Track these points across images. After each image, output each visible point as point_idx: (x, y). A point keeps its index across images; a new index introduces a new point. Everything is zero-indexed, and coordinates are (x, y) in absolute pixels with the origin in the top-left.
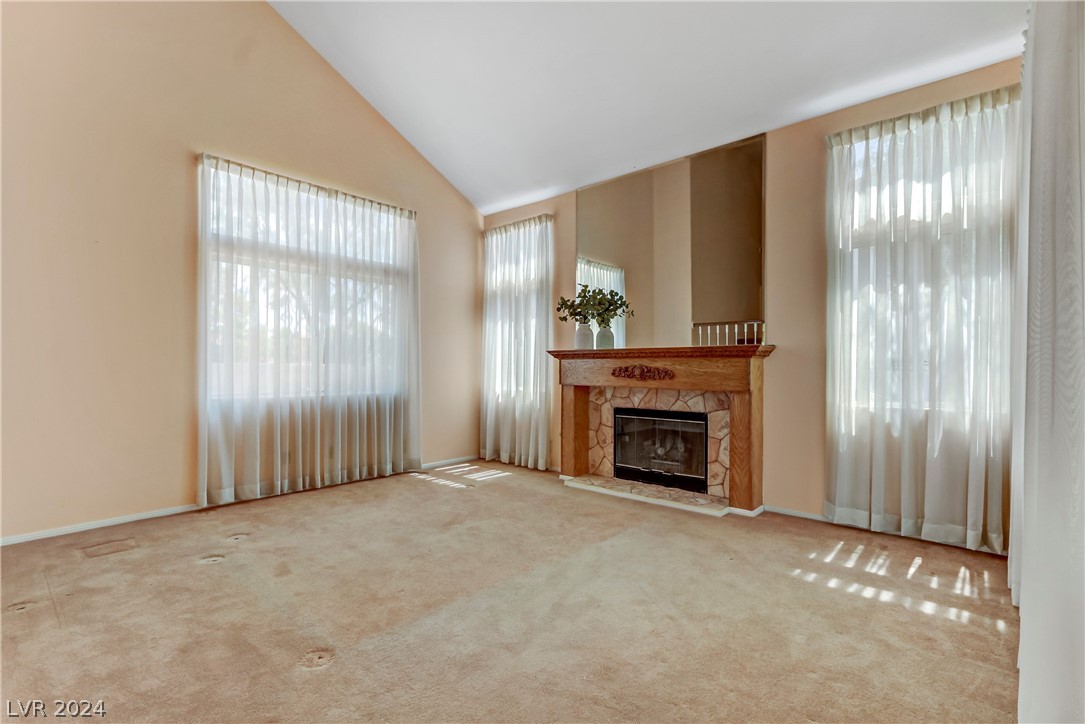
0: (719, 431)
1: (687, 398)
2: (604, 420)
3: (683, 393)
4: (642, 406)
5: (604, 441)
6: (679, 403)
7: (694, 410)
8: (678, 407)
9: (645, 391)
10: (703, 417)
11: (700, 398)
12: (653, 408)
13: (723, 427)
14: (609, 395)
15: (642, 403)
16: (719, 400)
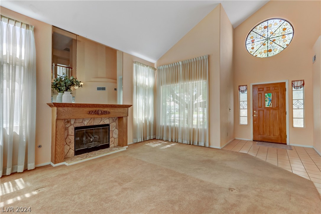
0: (113, 128)
1: (104, 120)
2: (70, 133)
3: (103, 118)
4: (88, 125)
5: (70, 142)
6: (102, 122)
7: (106, 123)
8: (102, 123)
9: (90, 119)
10: (108, 125)
11: (108, 120)
12: (93, 125)
13: (114, 127)
14: (72, 122)
15: (88, 124)
16: (113, 119)
